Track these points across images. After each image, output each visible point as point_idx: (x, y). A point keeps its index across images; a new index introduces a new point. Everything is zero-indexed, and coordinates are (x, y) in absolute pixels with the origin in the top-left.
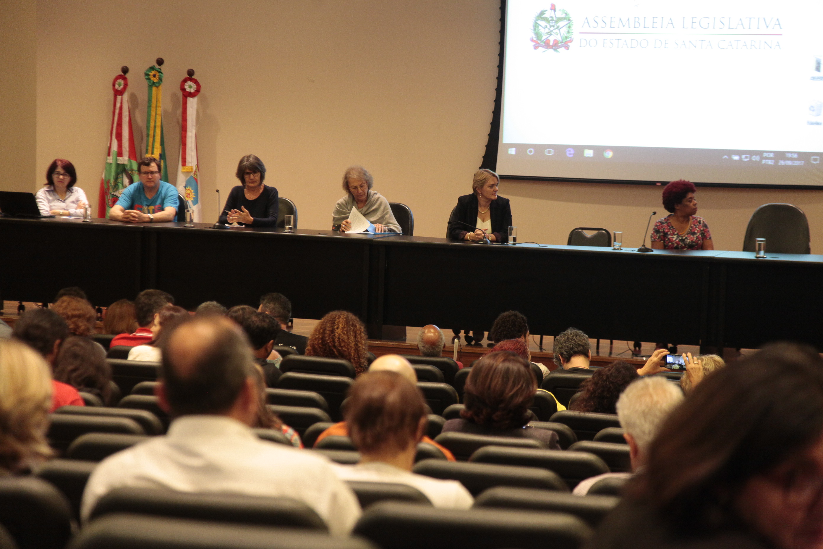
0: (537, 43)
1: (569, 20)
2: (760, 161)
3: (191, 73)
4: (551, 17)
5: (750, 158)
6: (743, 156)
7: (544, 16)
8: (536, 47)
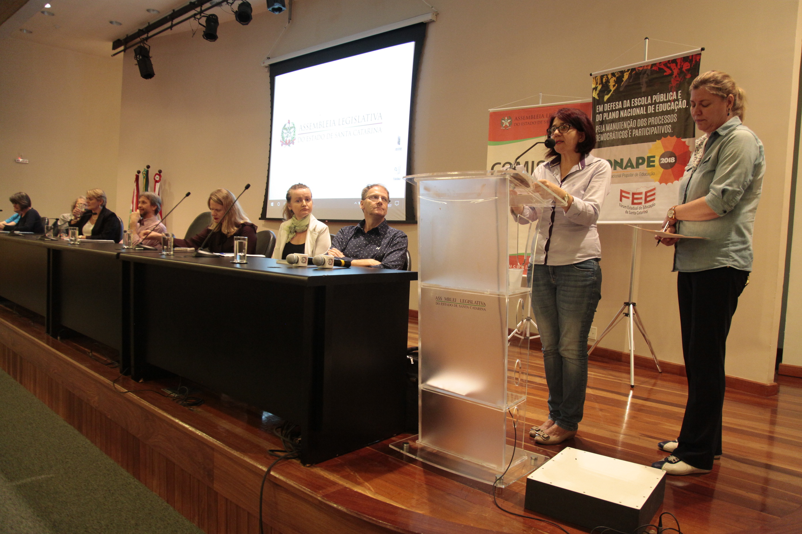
0: (283, 143)
1: (295, 128)
3: (160, 172)
4: (288, 127)
7: (285, 127)
8: (282, 145)
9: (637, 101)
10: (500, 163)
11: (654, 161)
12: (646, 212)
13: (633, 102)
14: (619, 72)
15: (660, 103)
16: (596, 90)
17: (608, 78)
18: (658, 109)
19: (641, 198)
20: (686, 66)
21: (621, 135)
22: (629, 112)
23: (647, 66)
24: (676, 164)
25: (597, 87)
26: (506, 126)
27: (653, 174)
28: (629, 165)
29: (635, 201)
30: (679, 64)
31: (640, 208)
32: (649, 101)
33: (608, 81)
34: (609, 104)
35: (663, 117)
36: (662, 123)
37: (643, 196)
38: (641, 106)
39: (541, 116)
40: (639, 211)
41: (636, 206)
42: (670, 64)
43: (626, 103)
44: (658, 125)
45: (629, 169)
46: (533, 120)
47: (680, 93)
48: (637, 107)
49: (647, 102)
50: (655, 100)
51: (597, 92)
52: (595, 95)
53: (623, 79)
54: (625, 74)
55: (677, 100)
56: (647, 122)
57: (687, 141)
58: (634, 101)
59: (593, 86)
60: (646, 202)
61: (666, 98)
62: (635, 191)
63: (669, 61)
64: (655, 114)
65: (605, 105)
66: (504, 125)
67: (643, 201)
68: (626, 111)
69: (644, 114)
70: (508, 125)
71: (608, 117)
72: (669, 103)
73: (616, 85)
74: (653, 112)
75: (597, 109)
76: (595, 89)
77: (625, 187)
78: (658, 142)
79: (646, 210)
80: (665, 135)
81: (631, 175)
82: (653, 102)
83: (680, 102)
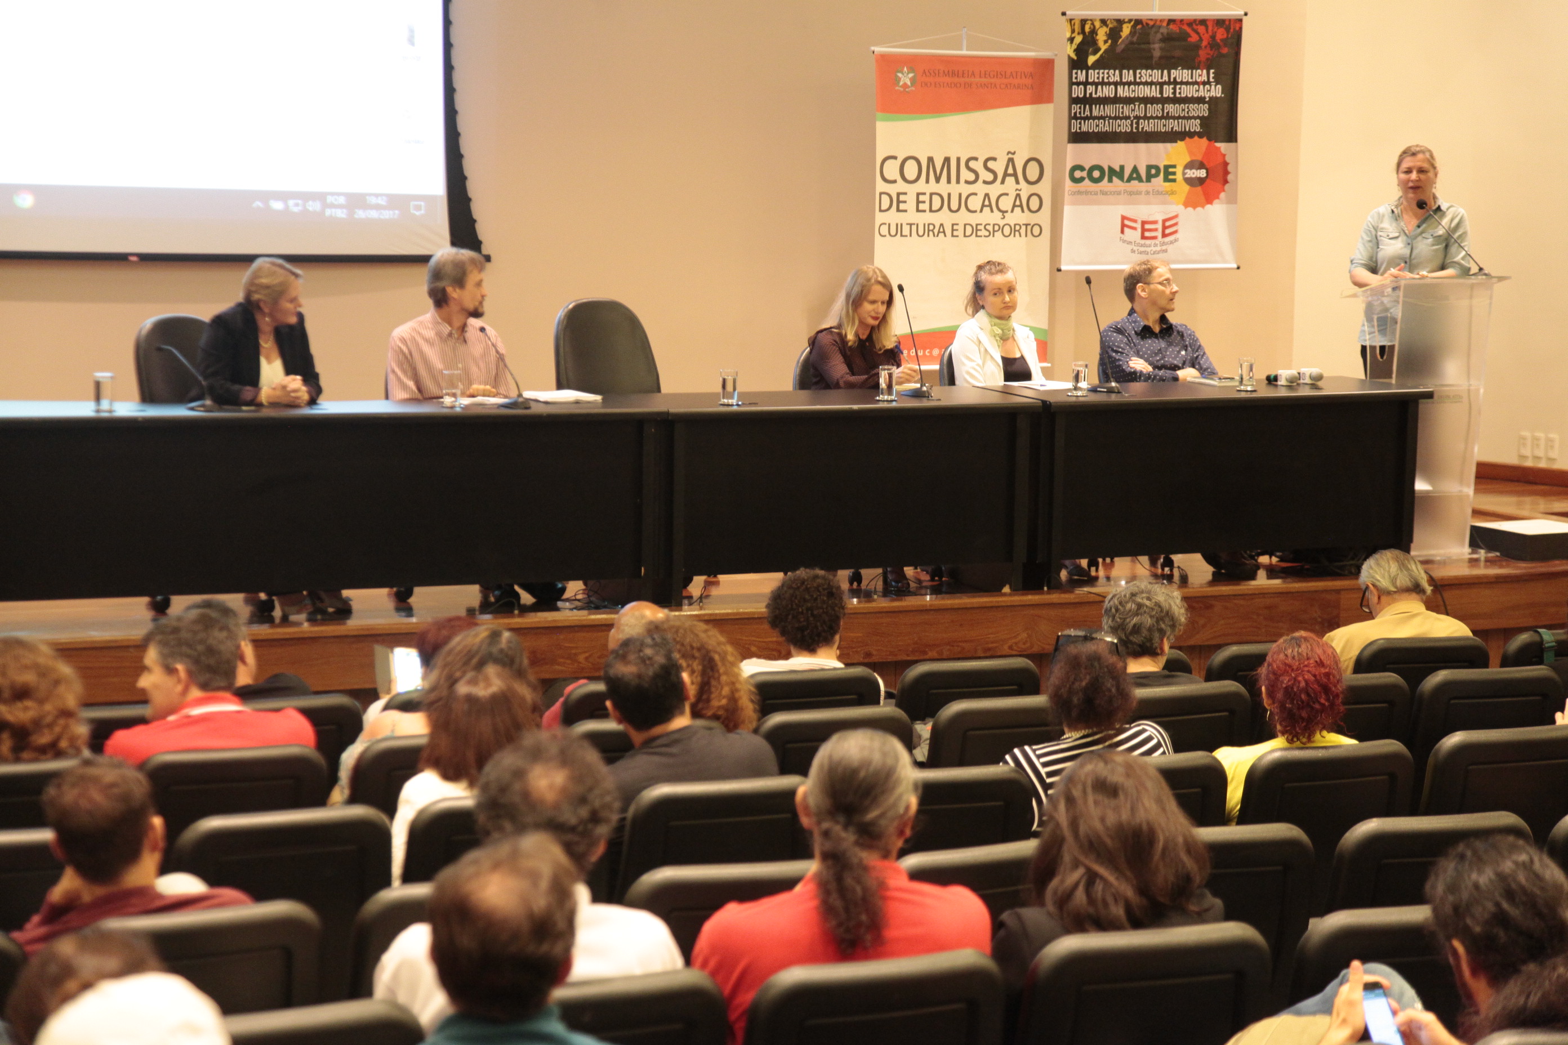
2: (323, 212)
5: (304, 206)
6: (291, 203)
9: (1145, 75)
10: (895, 158)
11: (1174, 173)
12: (1165, 251)
13: (1138, 76)
14: (1114, 20)
15: (1182, 83)
16: (1072, 42)
17: (1094, 27)
18: (1180, 93)
19: (1156, 230)
20: (1221, 34)
21: (1119, 126)
22: (1133, 91)
23: (1161, 21)
24: (1208, 180)
25: (1074, 38)
26: (905, 85)
27: (1173, 193)
28: (1135, 176)
29: (1147, 234)
30: (1210, 28)
31: (1156, 245)
32: (1166, 78)
33: (1094, 32)
34: (1097, 71)
35: (1188, 107)
36: (1186, 115)
37: (1159, 226)
38: (1151, 83)
39: (970, 74)
40: (1154, 249)
41: (1148, 242)
42: (1197, 25)
43: (1128, 75)
44: (1179, 118)
45: (1135, 183)
46: (956, 80)
47: (1213, 73)
48: (1146, 83)
49: (1162, 78)
50: (1175, 79)
51: (1074, 46)
52: (1070, 51)
53: (1121, 33)
54: (1125, 26)
55: (1208, 83)
56: (1163, 110)
57: (1223, 146)
58: (1140, 73)
59: (1068, 35)
60: (1164, 235)
61: (1192, 78)
62: (1145, 219)
63: (1195, 21)
64: (1175, 100)
65: (1090, 71)
66: (901, 83)
67: (1159, 234)
68: (1126, 87)
69: (1156, 98)
70: (909, 83)
71: (1096, 93)
72: (1196, 86)
73: (1110, 41)
74: (1171, 96)
75: (1074, 76)
76: (1071, 40)
77: (1130, 211)
78: (1180, 145)
79: (1164, 248)
80: (1191, 135)
81: (1139, 193)
82: (1172, 80)
83: (1213, 87)
